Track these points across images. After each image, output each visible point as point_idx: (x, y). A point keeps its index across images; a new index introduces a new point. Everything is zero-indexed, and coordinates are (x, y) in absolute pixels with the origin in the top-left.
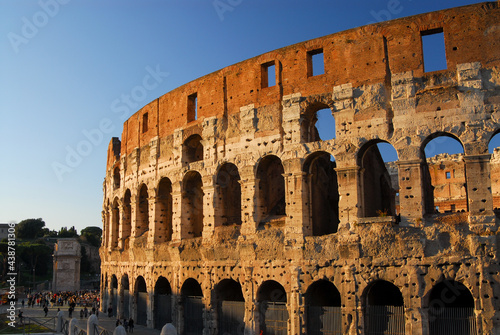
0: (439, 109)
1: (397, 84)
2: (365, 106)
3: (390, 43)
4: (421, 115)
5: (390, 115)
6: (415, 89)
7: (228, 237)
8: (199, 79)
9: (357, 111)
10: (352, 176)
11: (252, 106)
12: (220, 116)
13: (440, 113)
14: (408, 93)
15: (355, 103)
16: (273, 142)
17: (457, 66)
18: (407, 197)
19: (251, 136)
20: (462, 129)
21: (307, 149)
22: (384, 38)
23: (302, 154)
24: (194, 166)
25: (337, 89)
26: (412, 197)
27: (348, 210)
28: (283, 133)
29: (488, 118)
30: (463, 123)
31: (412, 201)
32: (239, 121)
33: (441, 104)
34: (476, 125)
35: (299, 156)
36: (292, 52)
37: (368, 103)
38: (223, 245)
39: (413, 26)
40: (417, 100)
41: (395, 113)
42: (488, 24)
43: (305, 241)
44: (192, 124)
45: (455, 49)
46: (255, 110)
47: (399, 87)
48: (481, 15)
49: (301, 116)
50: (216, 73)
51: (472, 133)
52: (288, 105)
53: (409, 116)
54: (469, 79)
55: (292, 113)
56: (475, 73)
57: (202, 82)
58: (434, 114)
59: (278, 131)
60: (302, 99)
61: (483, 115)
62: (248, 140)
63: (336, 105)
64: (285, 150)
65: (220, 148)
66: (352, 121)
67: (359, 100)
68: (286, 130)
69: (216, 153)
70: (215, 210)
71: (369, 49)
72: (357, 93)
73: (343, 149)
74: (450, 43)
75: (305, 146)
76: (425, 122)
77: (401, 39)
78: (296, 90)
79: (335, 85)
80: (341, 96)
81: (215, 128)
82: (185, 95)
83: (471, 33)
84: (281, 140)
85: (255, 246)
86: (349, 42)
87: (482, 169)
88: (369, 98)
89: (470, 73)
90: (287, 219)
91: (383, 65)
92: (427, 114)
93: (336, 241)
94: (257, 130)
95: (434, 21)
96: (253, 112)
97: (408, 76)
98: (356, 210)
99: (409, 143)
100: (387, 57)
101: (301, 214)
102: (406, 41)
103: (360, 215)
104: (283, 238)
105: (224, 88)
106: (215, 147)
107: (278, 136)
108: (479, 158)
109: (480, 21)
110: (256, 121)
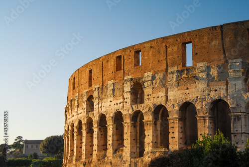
0: (188, 89)
1: (170, 74)
2: (156, 86)
3: (169, 49)
4: (179, 92)
5: (167, 91)
6: (178, 77)
7: (101, 158)
8: (93, 61)
9: (153, 88)
10: (150, 125)
11: (112, 81)
12: (101, 86)
13: (188, 91)
14: (174, 79)
15: (153, 83)
16: (120, 103)
17: (197, 64)
18: (172, 138)
19: (111, 99)
20: (196, 101)
21: (133, 109)
22: (166, 46)
23: (131, 112)
24: (90, 115)
25: (146, 74)
26: (174, 138)
27: (148, 144)
28: (124, 99)
29: (209, 95)
30: (197, 97)
31: (175, 140)
32: (107, 89)
33: (188, 86)
34: (202, 99)
35: (130, 113)
36: (129, 50)
37: (158, 84)
38: (99, 163)
39: (179, 40)
40: (178, 83)
41: (169, 90)
42: (212, 40)
43: (131, 161)
44: (90, 89)
45: (197, 54)
46: (113, 84)
47: (171, 75)
48: (209, 34)
49: (131, 89)
50: (99, 58)
51: (201, 103)
52: (126, 82)
53: (174, 92)
54: (201, 72)
55: (128, 87)
56: (204, 68)
57: (94, 63)
58: (184, 91)
59: (122, 97)
60: (132, 79)
61: (206, 93)
62: (111, 101)
63: (145, 84)
64: (125, 108)
65: (100, 105)
66: (151, 94)
67: (154, 82)
68: (125, 97)
69: (98, 108)
70: (98, 142)
71: (159, 52)
72: (153, 78)
73: (147, 110)
74: (194, 51)
75: (132, 107)
76: (181, 96)
77: (173, 48)
78: (130, 73)
79: (145, 72)
80: (146, 79)
81: (98, 93)
82: (88, 70)
83: (204, 45)
84: (123, 103)
85: (111, 163)
86: (151, 47)
87: (205, 123)
88: (158, 81)
89: (202, 69)
90: (124, 148)
91: (165, 62)
92: (182, 91)
93: (143, 161)
94: (114, 96)
95: (188, 37)
96: (112, 85)
97: (175, 69)
98: (151, 144)
99: (174, 108)
100: (167, 57)
101: (129, 146)
102: (175, 49)
103: (153, 147)
104: (122, 159)
105: (102, 69)
106: (98, 104)
107: (122, 100)
108: (203, 117)
109: (208, 38)
110: (114, 90)
